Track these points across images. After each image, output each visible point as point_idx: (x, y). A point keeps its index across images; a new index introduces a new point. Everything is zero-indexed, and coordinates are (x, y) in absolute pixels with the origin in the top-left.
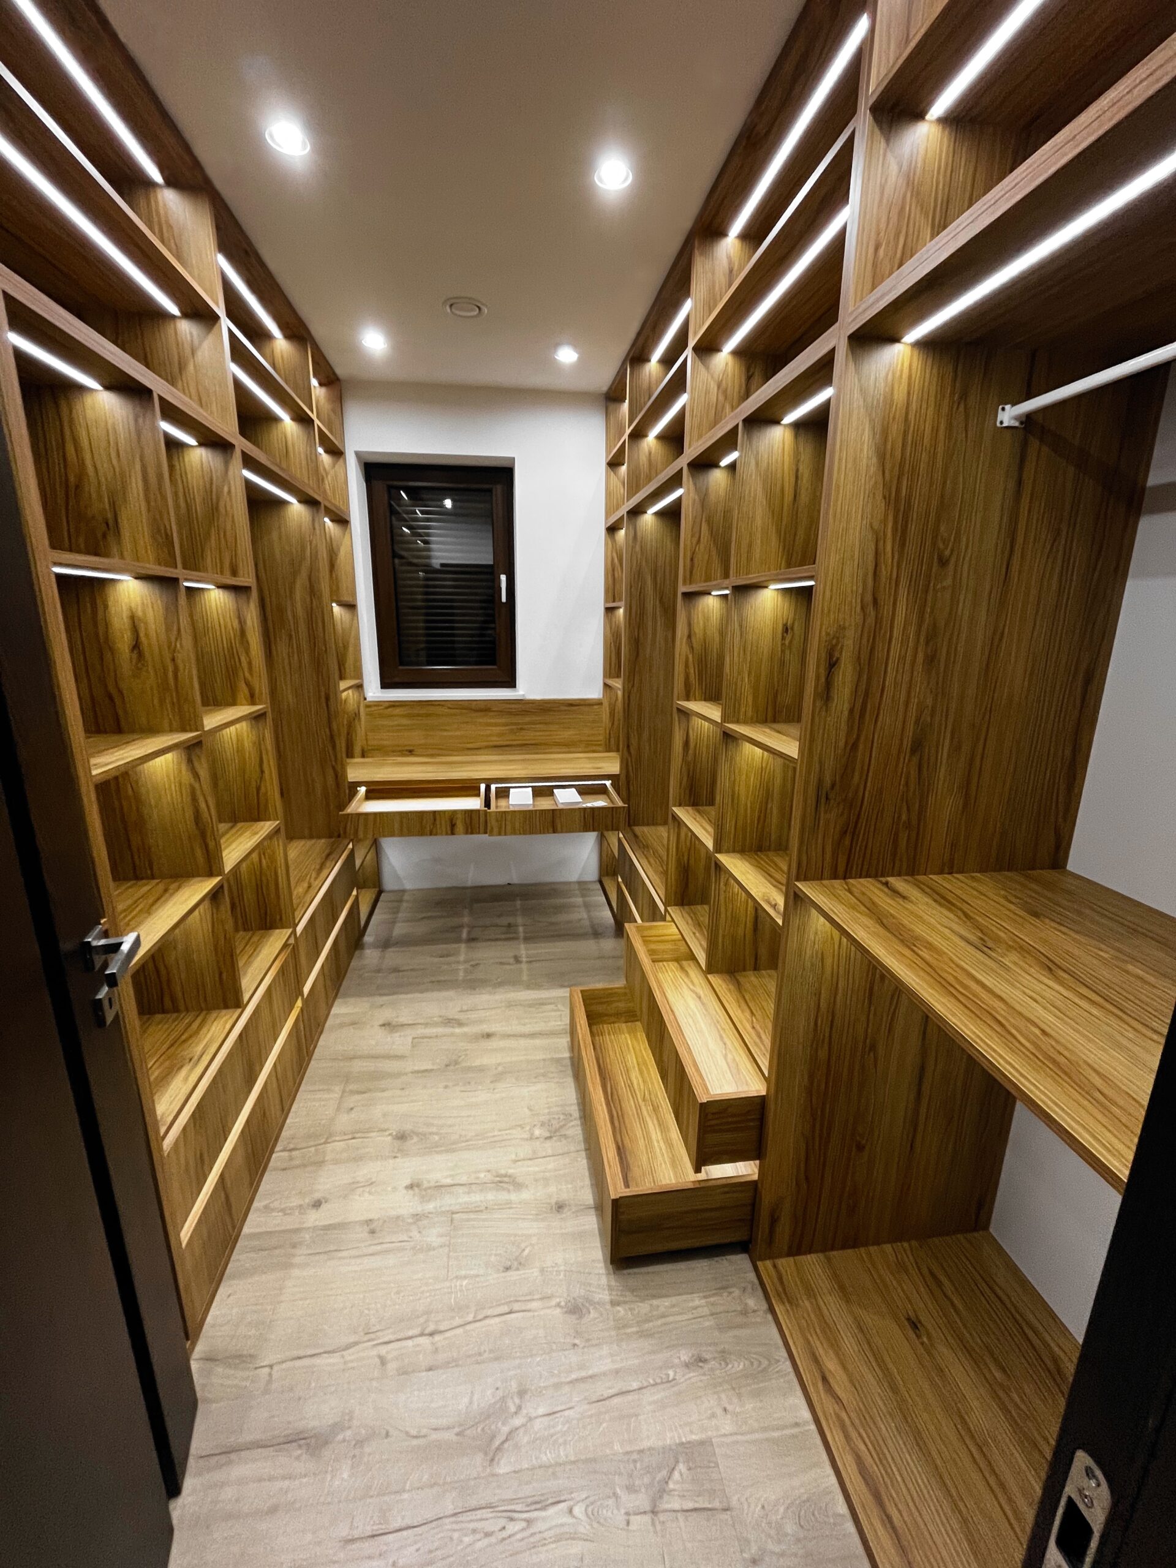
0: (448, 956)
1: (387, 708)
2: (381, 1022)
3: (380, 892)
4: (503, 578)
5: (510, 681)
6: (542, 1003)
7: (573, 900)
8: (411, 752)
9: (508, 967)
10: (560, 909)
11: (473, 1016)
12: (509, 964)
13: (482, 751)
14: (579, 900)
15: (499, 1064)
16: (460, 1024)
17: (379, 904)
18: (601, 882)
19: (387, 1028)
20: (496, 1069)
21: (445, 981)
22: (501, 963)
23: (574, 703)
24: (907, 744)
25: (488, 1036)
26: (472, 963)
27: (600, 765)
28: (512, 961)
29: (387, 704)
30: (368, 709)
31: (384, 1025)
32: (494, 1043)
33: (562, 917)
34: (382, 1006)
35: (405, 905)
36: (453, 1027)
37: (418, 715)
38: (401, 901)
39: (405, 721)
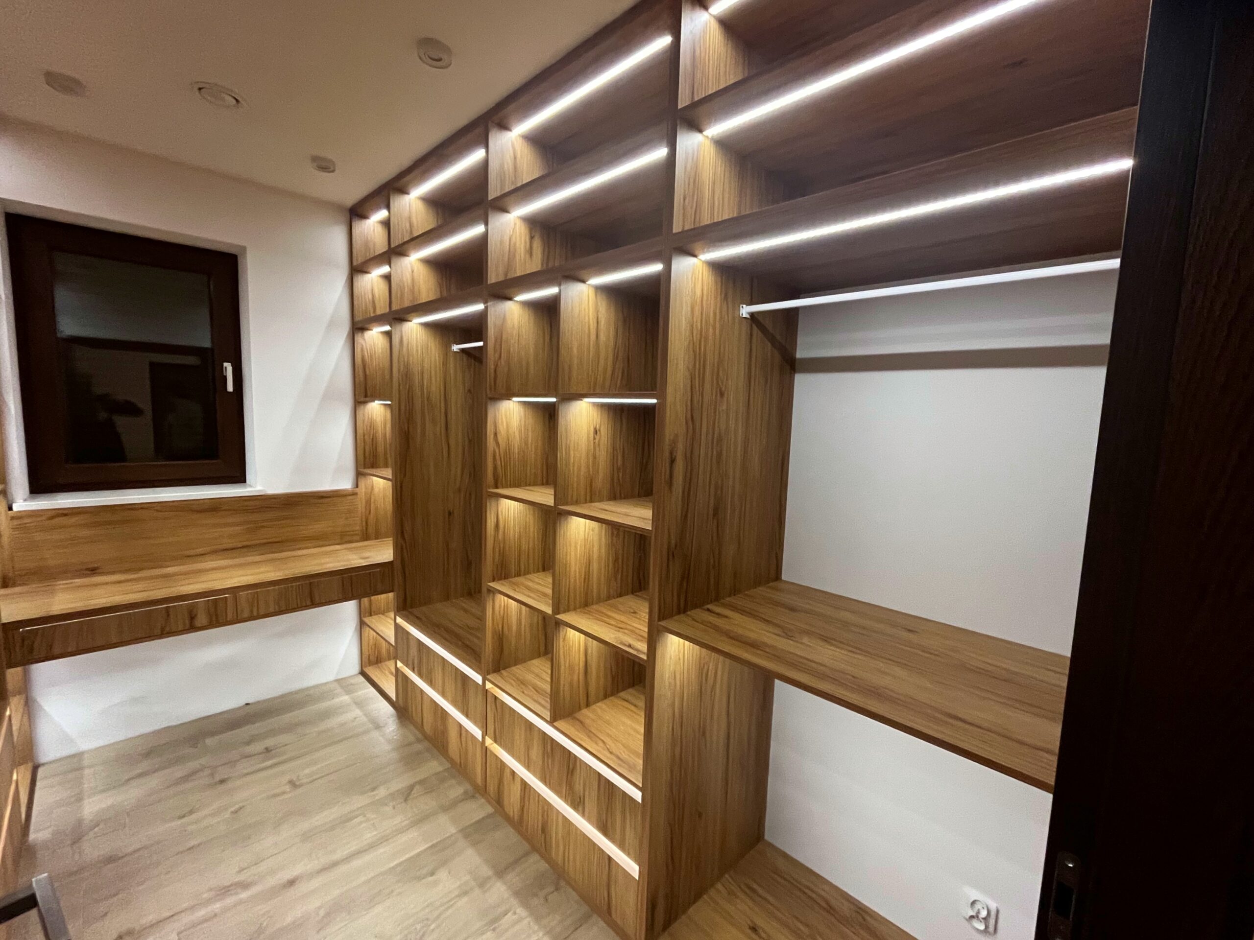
0: (191, 812)
1: (52, 518)
3: (35, 768)
4: (228, 367)
5: (239, 476)
6: (347, 819)
7: (337, 700)
8: (93, 571)
9: (286, 796)
10: (326, 715)
11: (263, 867)
12: (284, 793)
13: (207, 557)
14: (346, 698)
15: (320, 908)
16: (245, 886)
17: (39, 785)
18: (363, 673)
20: (318, 914)
21: (199, 845)
22: (275, 796)
23: (325, 495)
24: (711, 512)
25: (291, 883)
26: (233, 809)
27: (367, 554)
28: (287, 788)
29: (50, 514)
30: (15, 522)
32: (302, 888)
33: (333, 722)
35: (87, 772)
36: (236, 894)
37: (109, 523)
38: (80, 769)
39: (85, 532)
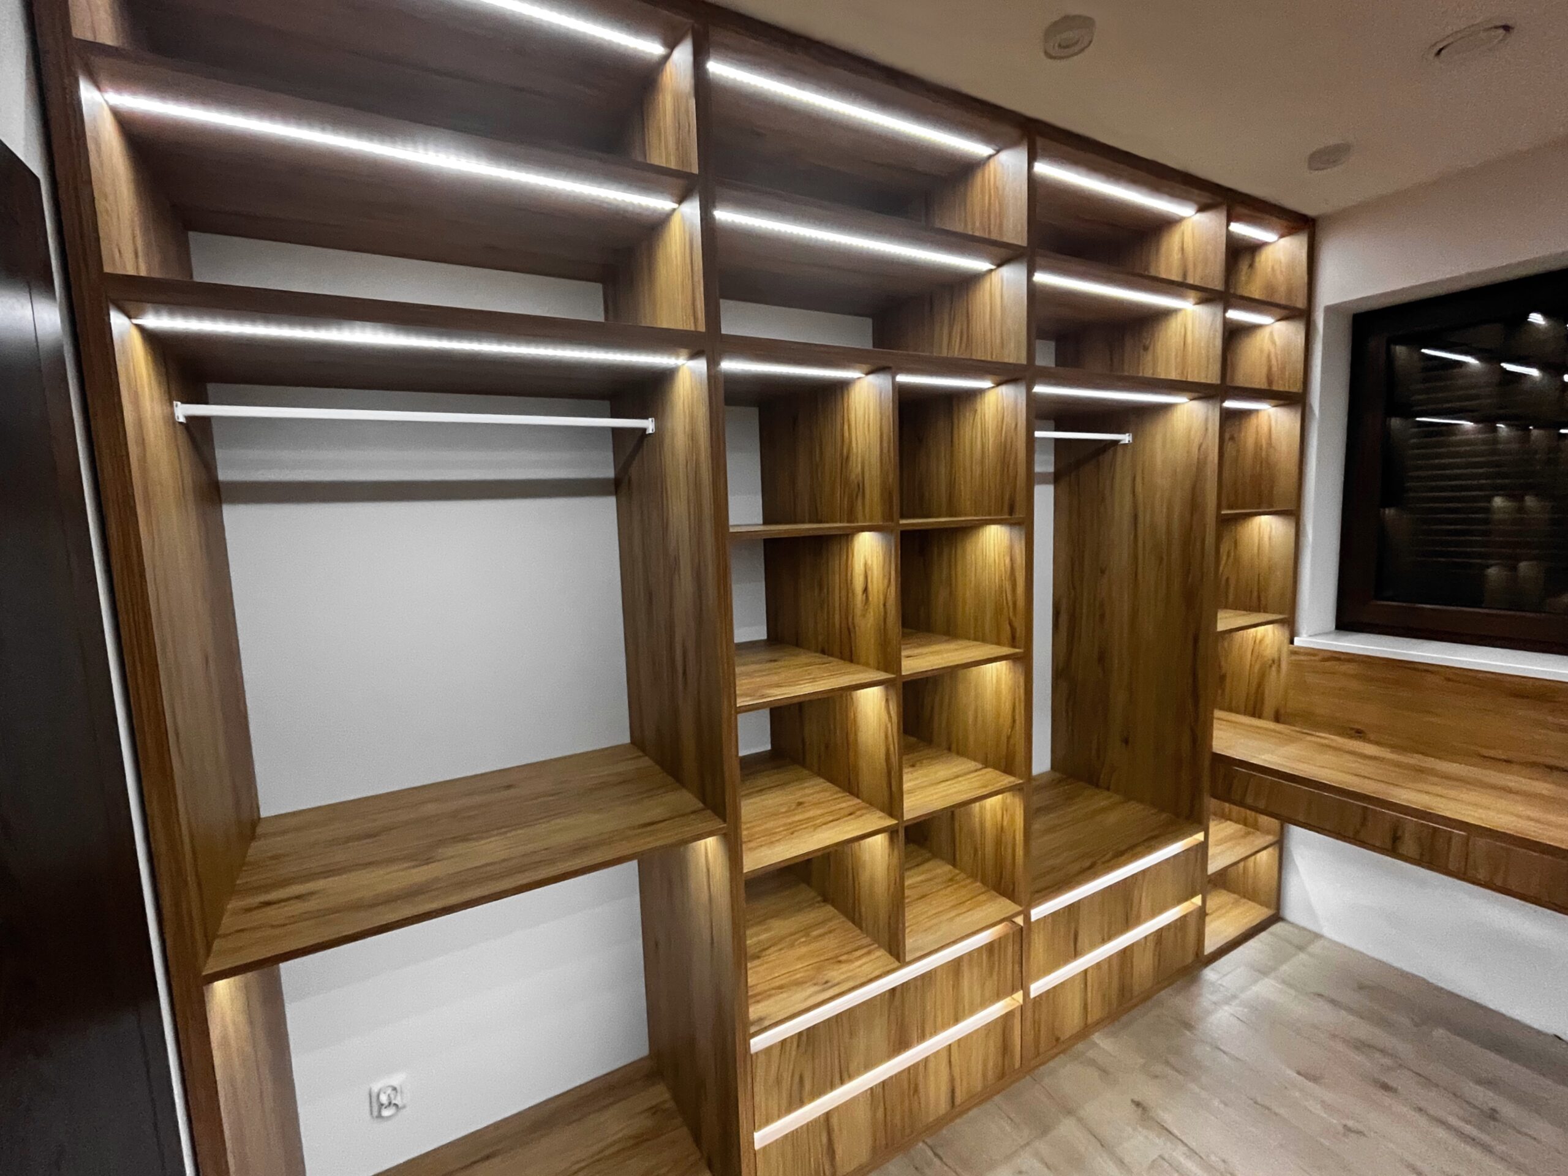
0: (1316, 1079)
1: (1326, 659)
2: (1136, 1098)
3: (1274, 919)
8: (1359, 734)
17: (1263, 935)
19: (1140, 1111)
26: (1351, 1124)
29: (1327, 655)
30: (1294, 658)
31: (1138, 1104)
34: (1157, 1077)
35: (1304, 956)
37: (1382, 680)
38: (1301, 948)
39: (1355, 685)
